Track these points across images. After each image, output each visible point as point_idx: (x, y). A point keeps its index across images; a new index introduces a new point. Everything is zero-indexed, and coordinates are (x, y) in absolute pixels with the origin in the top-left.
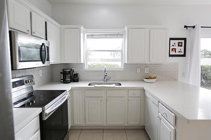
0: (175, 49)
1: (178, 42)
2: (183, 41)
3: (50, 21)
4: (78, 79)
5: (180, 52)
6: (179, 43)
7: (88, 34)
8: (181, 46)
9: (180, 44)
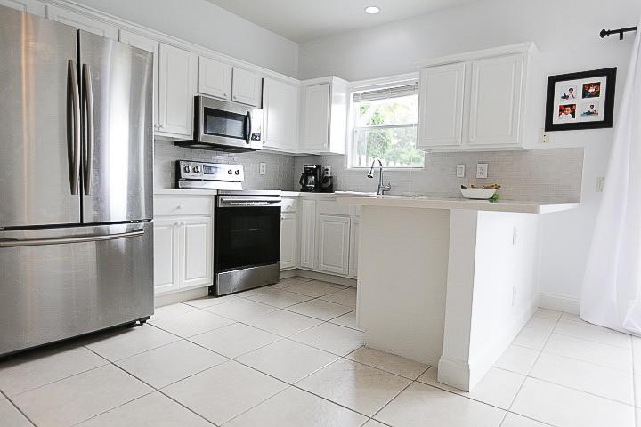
0: (571, 106)
1: (584, 85)
2: (603, 80)
3: (269, 76)
4: (332, 185)
5: (589, 113)
6: (586, 87)
7: (357, 92)
8: (597, 94)
9: (592, 90)
